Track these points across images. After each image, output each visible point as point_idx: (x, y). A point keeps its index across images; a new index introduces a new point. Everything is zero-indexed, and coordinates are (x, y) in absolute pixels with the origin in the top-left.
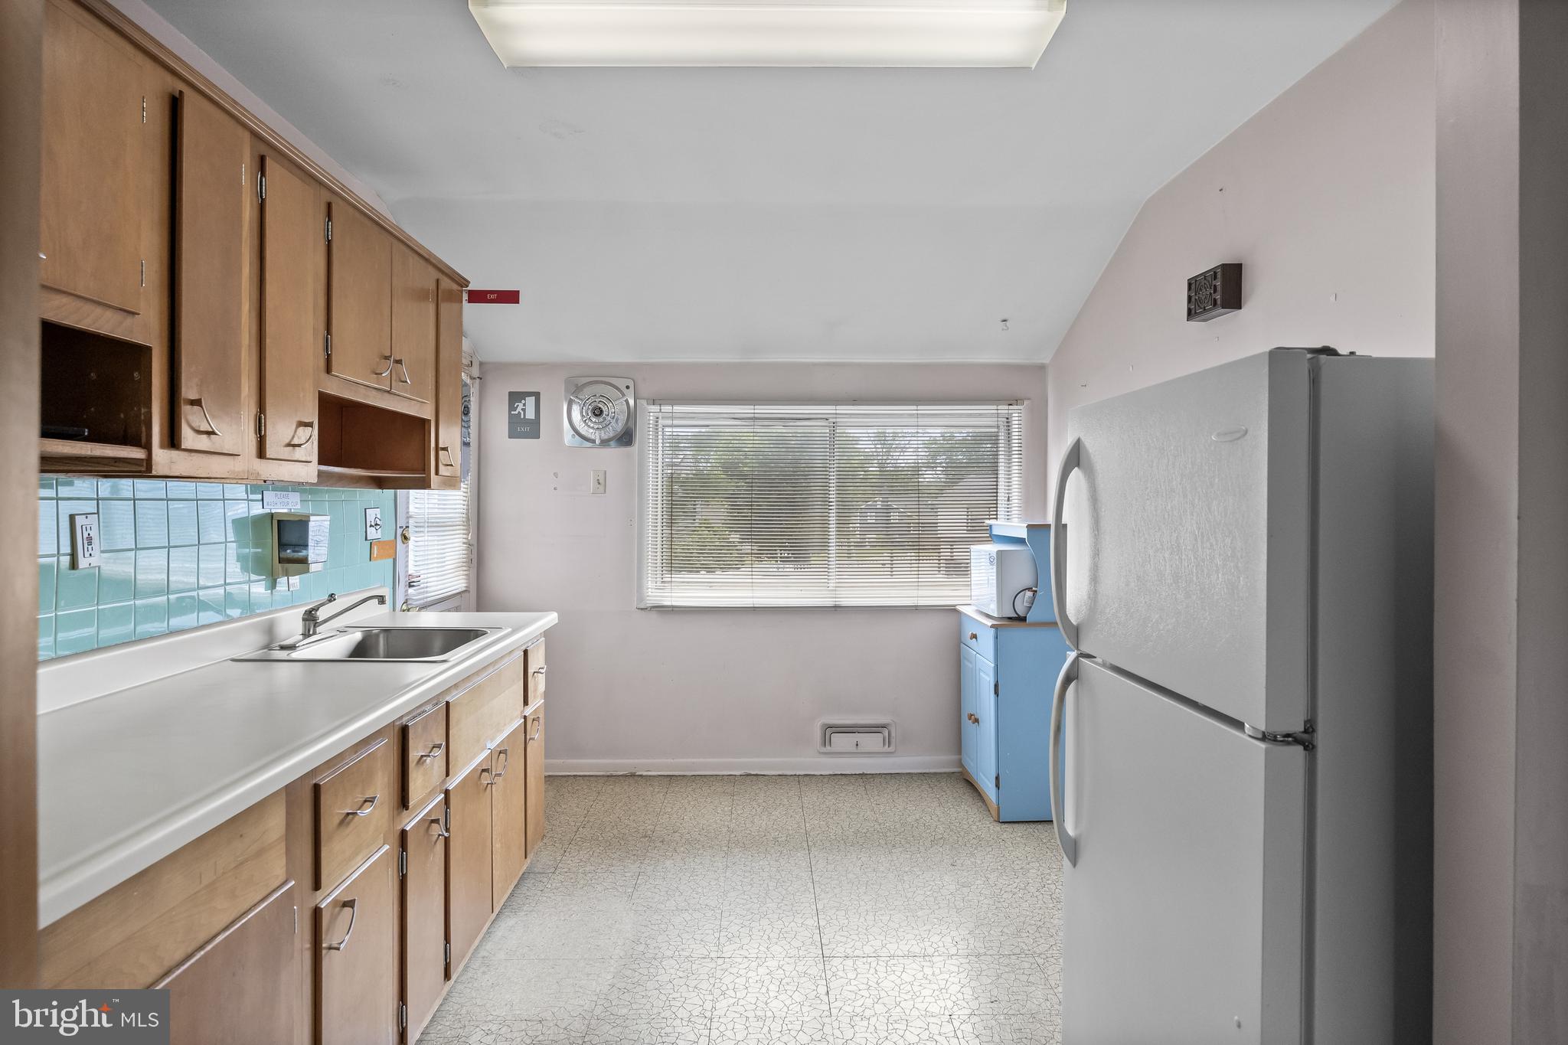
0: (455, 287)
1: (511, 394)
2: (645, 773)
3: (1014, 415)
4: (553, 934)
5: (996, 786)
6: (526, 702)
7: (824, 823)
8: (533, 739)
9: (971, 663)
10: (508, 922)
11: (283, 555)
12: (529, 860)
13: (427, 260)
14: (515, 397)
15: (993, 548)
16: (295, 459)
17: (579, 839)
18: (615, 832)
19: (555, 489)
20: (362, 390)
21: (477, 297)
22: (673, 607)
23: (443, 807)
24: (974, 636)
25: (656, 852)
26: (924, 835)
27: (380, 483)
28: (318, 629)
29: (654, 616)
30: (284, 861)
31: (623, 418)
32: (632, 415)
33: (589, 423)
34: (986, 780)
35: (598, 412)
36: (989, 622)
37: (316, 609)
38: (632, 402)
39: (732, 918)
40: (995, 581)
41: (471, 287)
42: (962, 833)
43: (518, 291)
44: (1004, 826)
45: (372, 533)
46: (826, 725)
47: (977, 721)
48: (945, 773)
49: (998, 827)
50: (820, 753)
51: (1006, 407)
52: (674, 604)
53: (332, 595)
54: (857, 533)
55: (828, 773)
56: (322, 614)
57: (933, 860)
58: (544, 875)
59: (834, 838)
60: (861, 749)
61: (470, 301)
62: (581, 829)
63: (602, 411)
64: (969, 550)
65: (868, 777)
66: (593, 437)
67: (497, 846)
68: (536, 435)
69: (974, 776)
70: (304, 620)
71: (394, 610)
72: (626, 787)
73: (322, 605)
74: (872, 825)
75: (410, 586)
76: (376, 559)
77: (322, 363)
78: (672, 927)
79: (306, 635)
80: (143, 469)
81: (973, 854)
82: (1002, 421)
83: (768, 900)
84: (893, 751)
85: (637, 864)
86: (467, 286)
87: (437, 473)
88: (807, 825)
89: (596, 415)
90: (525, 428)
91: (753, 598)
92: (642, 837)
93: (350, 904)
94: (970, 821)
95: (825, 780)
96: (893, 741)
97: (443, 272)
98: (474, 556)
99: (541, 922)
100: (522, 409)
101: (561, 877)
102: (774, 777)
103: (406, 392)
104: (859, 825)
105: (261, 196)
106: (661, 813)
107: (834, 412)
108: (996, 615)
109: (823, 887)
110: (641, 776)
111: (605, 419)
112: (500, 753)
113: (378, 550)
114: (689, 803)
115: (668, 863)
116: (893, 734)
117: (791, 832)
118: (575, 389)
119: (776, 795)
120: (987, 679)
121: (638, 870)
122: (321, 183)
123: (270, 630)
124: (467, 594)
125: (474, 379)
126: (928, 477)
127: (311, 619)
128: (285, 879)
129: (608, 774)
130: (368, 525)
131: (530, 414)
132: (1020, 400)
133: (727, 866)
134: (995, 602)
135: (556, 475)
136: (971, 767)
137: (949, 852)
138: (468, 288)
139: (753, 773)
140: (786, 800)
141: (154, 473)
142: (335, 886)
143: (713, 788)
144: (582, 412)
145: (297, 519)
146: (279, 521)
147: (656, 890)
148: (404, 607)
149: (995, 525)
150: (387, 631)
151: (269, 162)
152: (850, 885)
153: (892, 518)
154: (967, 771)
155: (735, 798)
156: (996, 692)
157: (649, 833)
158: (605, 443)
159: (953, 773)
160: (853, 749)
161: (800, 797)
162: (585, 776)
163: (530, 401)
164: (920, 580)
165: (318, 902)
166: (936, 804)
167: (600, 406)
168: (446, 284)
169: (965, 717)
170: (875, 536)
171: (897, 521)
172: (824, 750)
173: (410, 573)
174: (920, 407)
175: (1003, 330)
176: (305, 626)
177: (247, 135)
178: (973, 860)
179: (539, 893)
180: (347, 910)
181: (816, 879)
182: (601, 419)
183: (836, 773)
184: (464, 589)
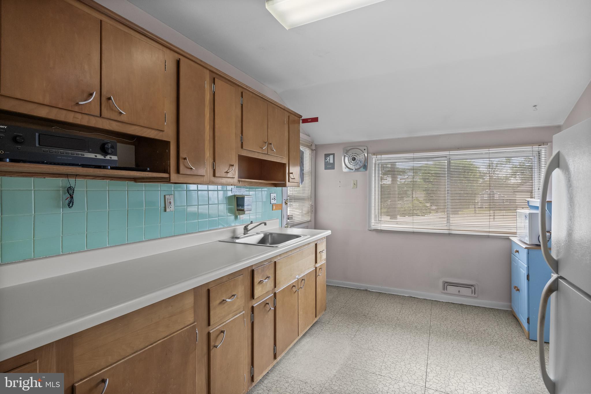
0: (296, 118)
1: (325, 154)
2: (371, 290)
3: (542, 150)
4: (320, 348)
5: (528, 322)
6: (316, 262)
7: (439, 323)
8: (319, 275)
9: (516, 263)
10: (307, 340)
11: (238, 208)
12: (318, 318)
13: (284, 109)
14: (327, 156)
15: (527, 211)
16: (228, 177)
17: (340, 312)
18: (354, 311)
19: (340, 187)
20: (257, 154)
21: (305, 121)
22: (381, 230)
23: (273, 298)
24: (517, 251)
25: (366, 322)
26: (487, 338)
27: (276, 185)
28: (248, 232)
29: (374, 233)
30: (193, 315)
31: (363, 160)
32: (366, 160)
33: (351, 163)
34: (523, 319)
35: (354, 159)
36: (524, 246)
37: (247, 226)
38: (366, 155)
39: (389, 358)
40: (528, 227)
41: (303, 118)
42: (507, 341)
43: (318, 117)
44: (531, 342)
45: (273, 202)
46: (445, 282)
47: (518, 290)
48: (503, 310)
49: (528, 342)
50: (442, 293)
51: (538, 147)
52: (382, 229)
53: (252, 222)
54: (479, 203)
55: (446, 301)
56: (249, 227)
57: (490, 351)
58: (324, 324)
59: (442, 331)
60: (460, 294)
61: (303, 122)
62: (342, 308)
63: (355, 159)
64: (516, 212)
65: (464, 306)
66: (352, 168)
67: (301, 313)
68: (333, 168)
69: (517, 315)
70: (244, 229)
71: (282, 227)
72: (363, 295)
73: (249, 224)
74: (462, 328)
75: (288, 219)
76: (274, 210)
77: (240, 145)
78: (364, 356)
79: (245, 234)
80: (168, 180)
81: (512, 353)
82: (536, 154)
83: (407, 354)
84: (476, 296)
85: (358, 326)
86: (301, 118)
87: (289, 181)
88: (431, 323)
89: (353, 160)
90: (330, 166)
91: (413, 228)
92: (363, 316)
93: (223, 332)
94: (513, 336)
95: (444, 304)
96: (477, 292)
97: (291, 113)
98: (314, 210)
99: (318, 342)
100: (329, 160)
101: (330, 326)
102: (421, 300)
103: (274, 154)
104: (455, 328)
105: (214, 91)
106: (373, 307)
107: (449, 154)
108: (528, 243)
109: (432, 353)
110: (369, 291)
111: (356, 162)
112: (303, 280)
113: (275, 207)
114: (384, 305)
115: (370, 328)
116: (477, 289)
117: (423, 325)
118: (346, 152)
119: (421, 307)
120: (523, 272)
121: (358, 329)
122: (239, 86)
123: (234, 231)
124: (310, 222)
125: (313, 150)
126: (513, 181)
127: (246, 229)
128: (193, 321)
129: (358, 288)
130: (271, 199)
131: (332, 161)
132: (546, 143)
133: (393, 335)
134: (528, 237)
135: (340, 182)
136: (515, 310)
137: (499, 350)
138: (302, 118)
139: (413, 296)
140: (424, 310)
141: (171, 181)
142: (218, 325)
143: (395, 300)
144: (348, 160)
145: (241, 197)
146: (237, 197)
147: (362, 339)
148: (286, 226)
149: (531, 201)
150: (271, 234)
151: (216, 79)
152: (446, 355)
153: (495, 197)
154: (513, 310)
155: (403, 305)
156: (528, 278)
157: (366, 314)
158: (357, 170)
159: (508, 310)
160: (458, 293)
161: (431, 310)
162: (349, 288)
163: (332, 157)
164: (490, 224)
165: (210, 330)
166: (496, 324)
167: (354, 157)
168: (292, 117)
169: (513, 287)
170: (487, 205)
171: (498, 198)
172: (444, 291)
173: (288, 214)
174: (490, 149)
175: (534, 110)
176: (244, 231)
177: (208, 72)
178: (511, 356)
179: (321, 330)
180: (222, 334)
181: (430, 348)
182: (355, 162)
183: (449, 302)
184: (310, 220)
